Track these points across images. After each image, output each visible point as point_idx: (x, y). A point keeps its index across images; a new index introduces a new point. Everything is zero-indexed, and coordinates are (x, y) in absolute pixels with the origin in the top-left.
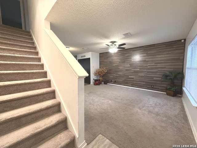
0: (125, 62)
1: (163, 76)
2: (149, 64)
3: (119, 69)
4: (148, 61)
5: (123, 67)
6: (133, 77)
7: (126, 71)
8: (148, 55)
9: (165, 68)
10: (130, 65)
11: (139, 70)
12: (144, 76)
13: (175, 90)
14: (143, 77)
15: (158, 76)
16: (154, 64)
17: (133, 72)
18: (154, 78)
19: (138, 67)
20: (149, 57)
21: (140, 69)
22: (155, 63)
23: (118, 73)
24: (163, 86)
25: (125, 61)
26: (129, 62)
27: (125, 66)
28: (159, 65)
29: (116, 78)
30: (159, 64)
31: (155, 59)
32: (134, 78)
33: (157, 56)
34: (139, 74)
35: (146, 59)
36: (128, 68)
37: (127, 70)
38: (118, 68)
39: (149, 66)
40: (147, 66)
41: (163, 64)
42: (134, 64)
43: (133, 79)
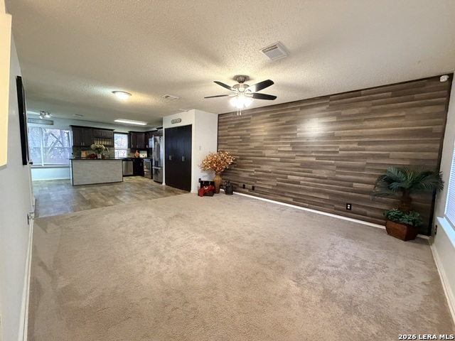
0: (279, 139)
1: (378, 180)
2: (341, 146)
3: (265, 157)
4: (340, 137)
5: (273, 151)
6: (297, 178)
7: (281, 161)
8: (341, 119)
9: (387, 157)
10: (293, 148)
11: (314, 159)
12: (326, 179)
13: (414, 221)
14: (326, 181)
15: (367, 179)
16: (355, 146)
17: (299, 165)
18: (354, 184)
19: (312, 152)
20: (344, 126)
21: (318, 158)
22: (360, 143)
23: (262, 166)
24: (377, 206)
25: (279, 135)
26: (291, 139)
27: (279, 149)
28: (370, 150)
29: (255, 181)
30: (369, 145)
31: (360, 131)
32: (302, 182)
33: (367, 123)
34: (314, 171)
35: (336, 132)
36: (287, 155)
37: (283, 160)
38: (261, 153)
39: (341, 150)
40: (338, 150)
41: (382, 147)
42: (303, 143)
43: (298, 183)
